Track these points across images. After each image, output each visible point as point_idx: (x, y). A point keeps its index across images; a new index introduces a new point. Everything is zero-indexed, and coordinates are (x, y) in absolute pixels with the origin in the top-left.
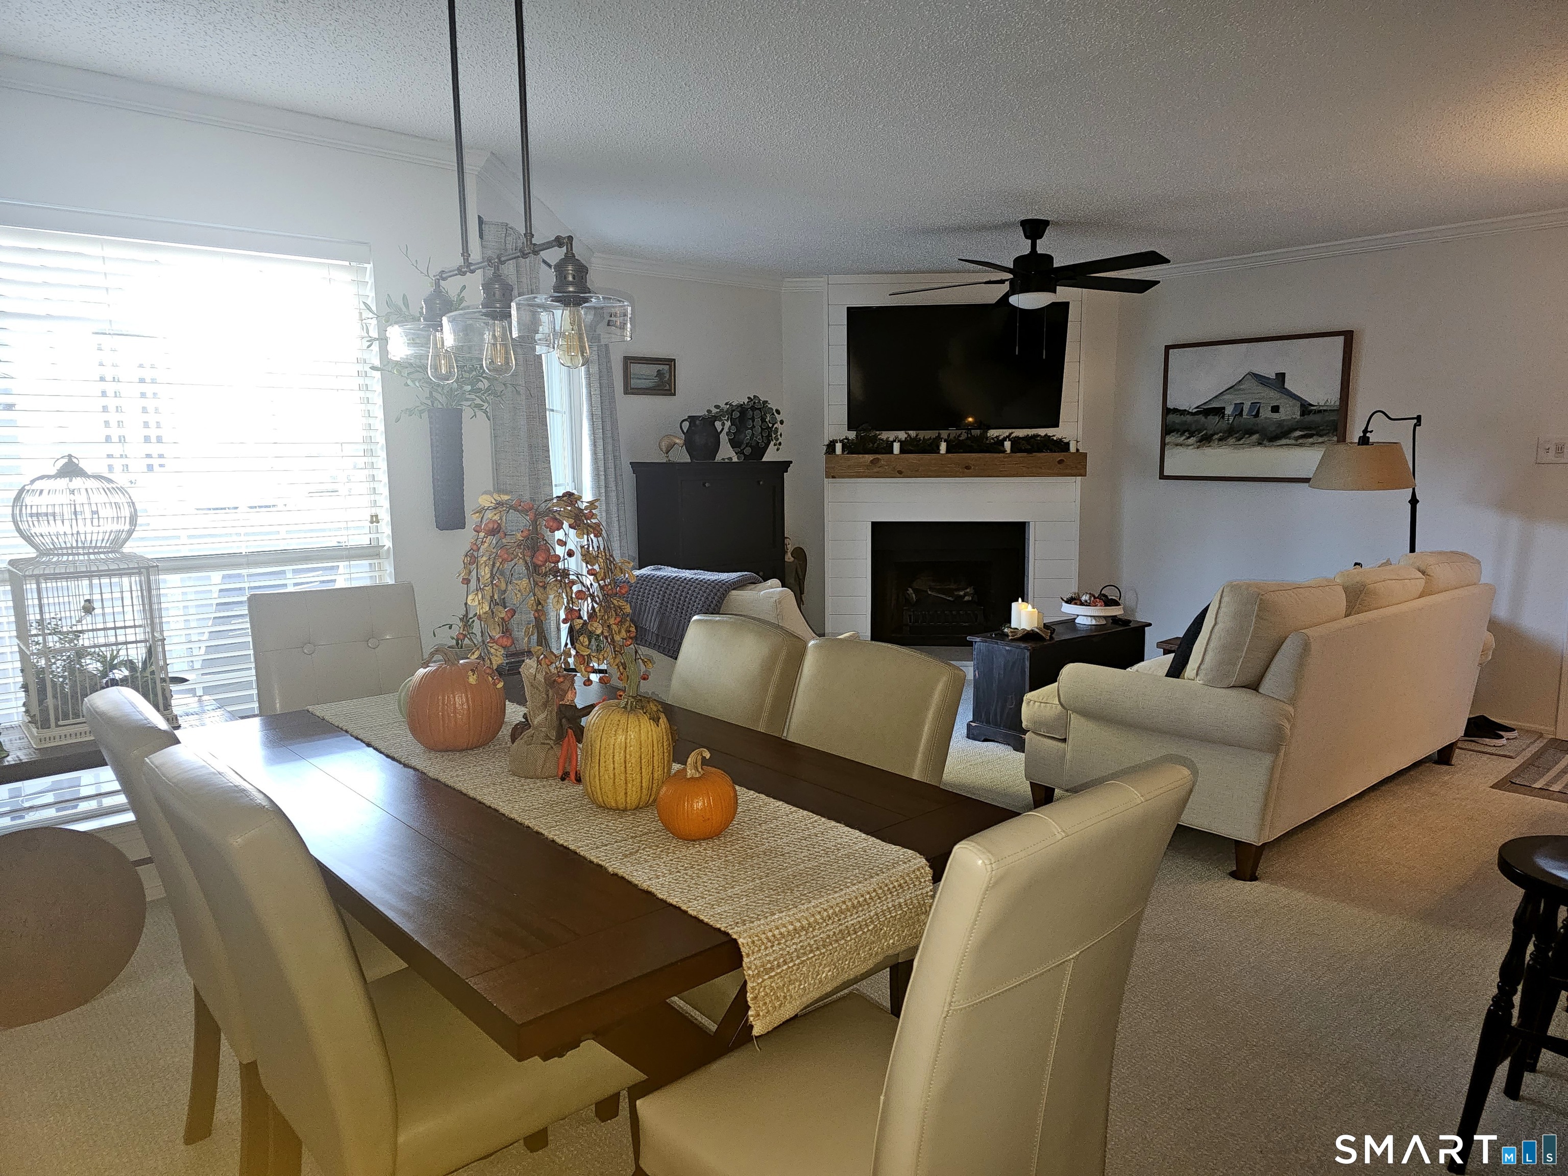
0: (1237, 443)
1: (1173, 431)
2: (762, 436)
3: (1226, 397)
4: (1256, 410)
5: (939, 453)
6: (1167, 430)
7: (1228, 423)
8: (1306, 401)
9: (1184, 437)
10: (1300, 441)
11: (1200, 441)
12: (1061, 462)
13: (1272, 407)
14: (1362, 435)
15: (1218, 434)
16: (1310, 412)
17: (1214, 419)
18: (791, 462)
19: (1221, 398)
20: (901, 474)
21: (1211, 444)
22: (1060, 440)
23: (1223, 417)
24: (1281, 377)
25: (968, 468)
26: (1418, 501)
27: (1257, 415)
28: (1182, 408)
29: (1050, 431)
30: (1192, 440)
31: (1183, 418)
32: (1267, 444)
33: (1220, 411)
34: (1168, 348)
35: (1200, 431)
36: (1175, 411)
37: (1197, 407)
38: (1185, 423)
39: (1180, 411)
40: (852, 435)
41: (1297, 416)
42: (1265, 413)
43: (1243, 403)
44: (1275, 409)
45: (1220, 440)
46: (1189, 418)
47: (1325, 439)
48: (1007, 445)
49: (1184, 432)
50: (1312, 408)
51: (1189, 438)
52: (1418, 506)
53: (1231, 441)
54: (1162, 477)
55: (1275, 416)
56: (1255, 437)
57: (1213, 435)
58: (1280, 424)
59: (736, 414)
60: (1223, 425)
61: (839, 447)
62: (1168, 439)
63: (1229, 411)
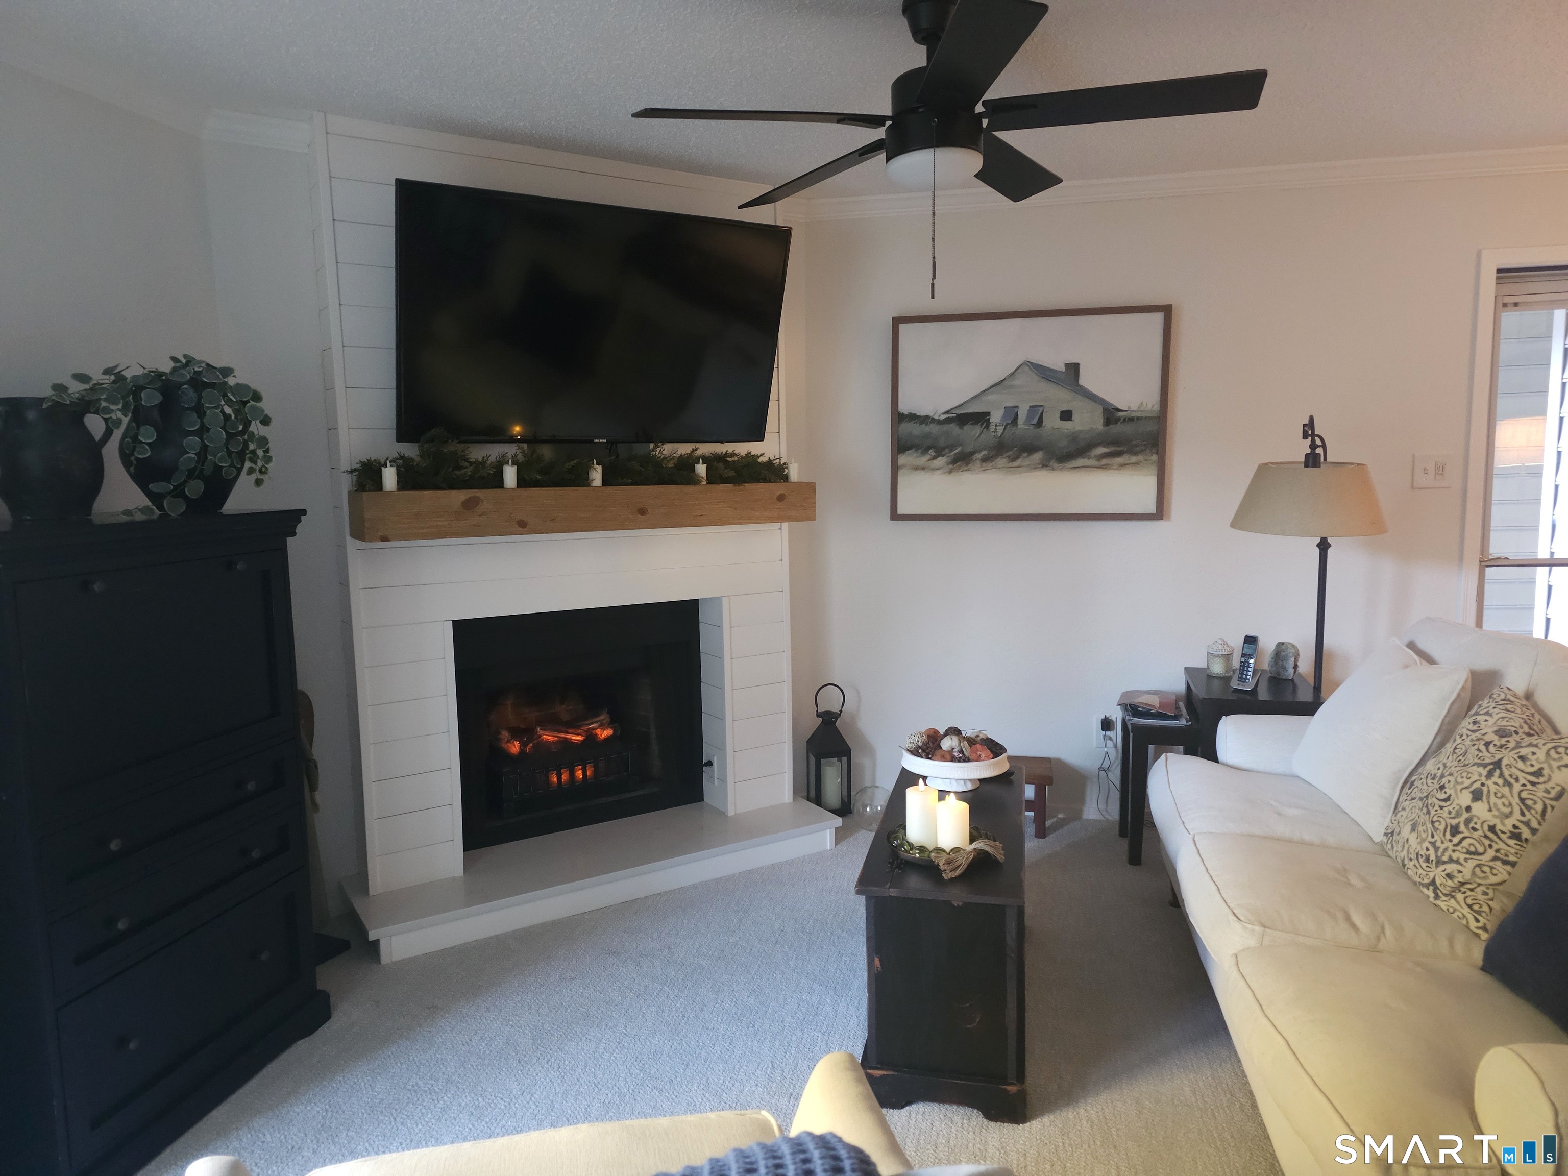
0: (1010, 464)
1: (909, 448)
2: (230, 453)
3: (991, 397)
4: (1038, 418)
5: (589, 485)
6: (900, 446)
7: (995, 437)
8: (1111, 405)
9: (928, 457)
10: (1104, 461)
11: (954, 461)
12: (781, 498)
13: (1062, 412)
14: (1309, 451)
15: (980, 451)
16: (1117, 420)
17: (973, 431)
18: (303, 512)
19: (983, 398)
20: (523, 527)
21: (970, 466)
22: (770, 463)
23: (987, 427)
24: (1073, 369)
25: (642, 512)
26: (1330, 546)
27: (1040, 423)
28: (922, 413)
29: (754, 448)
30: (941, 461)
31: (926, 429)
32: (1056, 465)
33: (982, 418)
34: (897, 322)
35: (951, 447)
36: (913, 417)
37: (947, 412)
38: (927, 436)
39: (919, 417)
40: (410, 450)
41: (1098, 424)
42: (1052, 422)
43: (1017, 407)
44: (1066, 415)
45: (985, 460)
46: (934, 429)
47: (1140, 458)
48: (701, 469)
49: (929, 448)
50: (1120, 414)
51: (935, 458)
52: (1330, 551)
53: (1001, 461)
54: (895, 516)
55: (1067, 425)
56: (1038, 456)
57: (972, 453)
58: (1074, 437)
59: (151, 398)
60: (989, 437)
61: (389, 477)
62: (903, 459)
63: (996, 417)
